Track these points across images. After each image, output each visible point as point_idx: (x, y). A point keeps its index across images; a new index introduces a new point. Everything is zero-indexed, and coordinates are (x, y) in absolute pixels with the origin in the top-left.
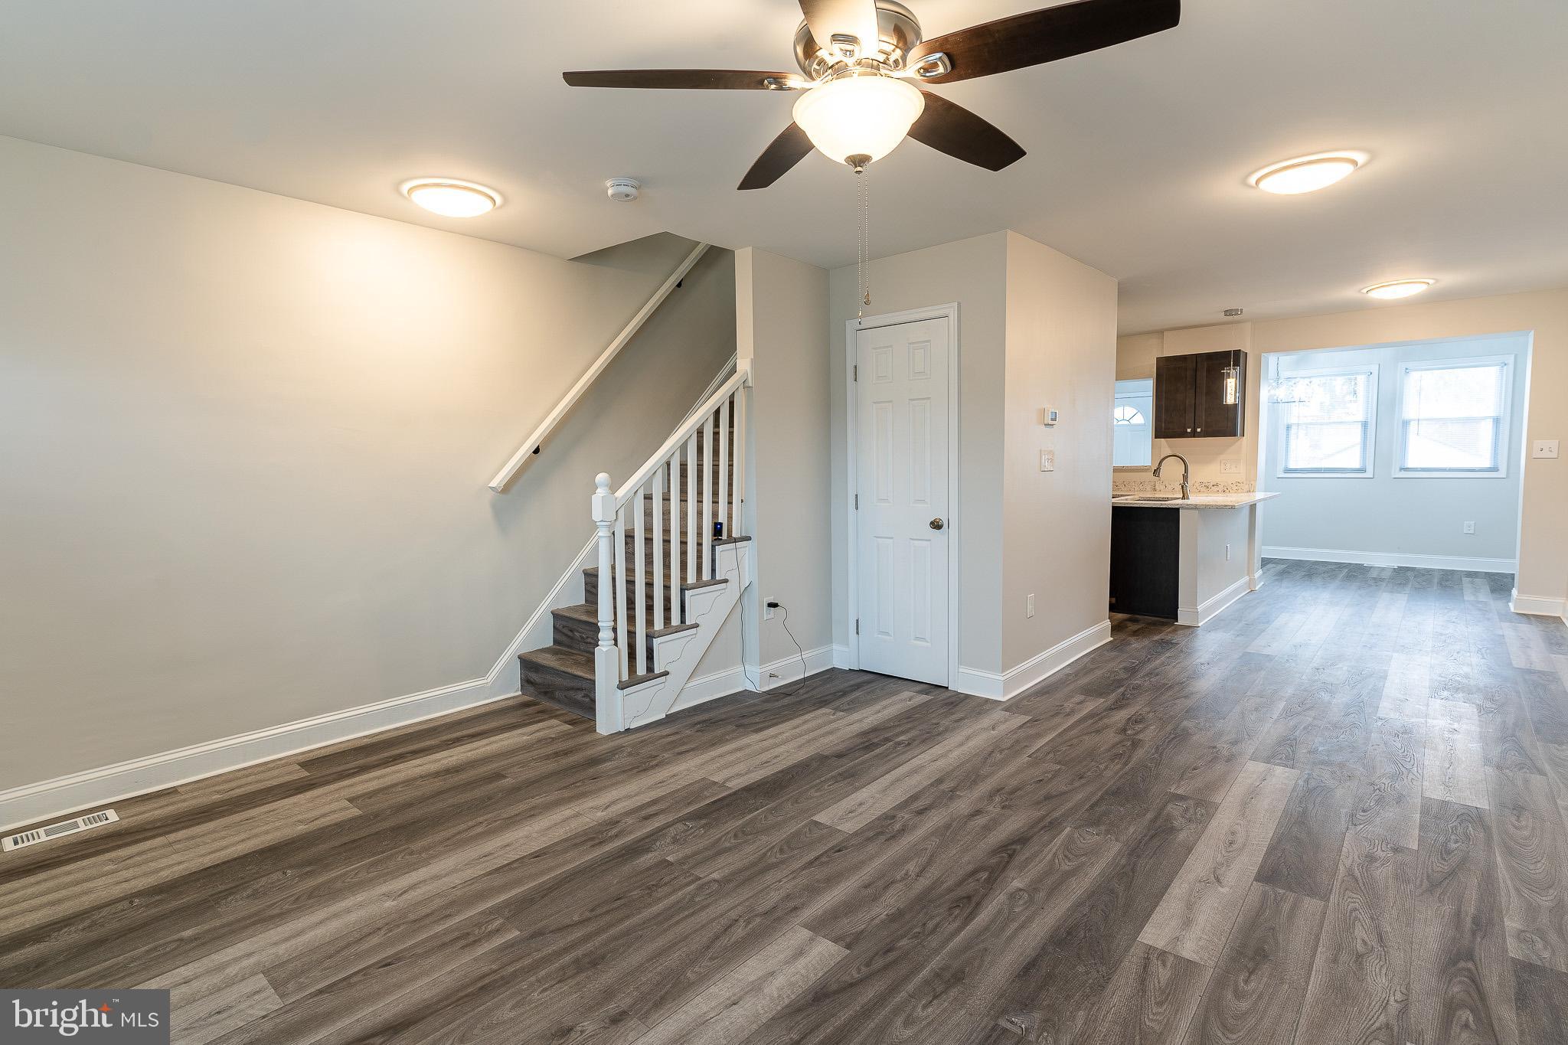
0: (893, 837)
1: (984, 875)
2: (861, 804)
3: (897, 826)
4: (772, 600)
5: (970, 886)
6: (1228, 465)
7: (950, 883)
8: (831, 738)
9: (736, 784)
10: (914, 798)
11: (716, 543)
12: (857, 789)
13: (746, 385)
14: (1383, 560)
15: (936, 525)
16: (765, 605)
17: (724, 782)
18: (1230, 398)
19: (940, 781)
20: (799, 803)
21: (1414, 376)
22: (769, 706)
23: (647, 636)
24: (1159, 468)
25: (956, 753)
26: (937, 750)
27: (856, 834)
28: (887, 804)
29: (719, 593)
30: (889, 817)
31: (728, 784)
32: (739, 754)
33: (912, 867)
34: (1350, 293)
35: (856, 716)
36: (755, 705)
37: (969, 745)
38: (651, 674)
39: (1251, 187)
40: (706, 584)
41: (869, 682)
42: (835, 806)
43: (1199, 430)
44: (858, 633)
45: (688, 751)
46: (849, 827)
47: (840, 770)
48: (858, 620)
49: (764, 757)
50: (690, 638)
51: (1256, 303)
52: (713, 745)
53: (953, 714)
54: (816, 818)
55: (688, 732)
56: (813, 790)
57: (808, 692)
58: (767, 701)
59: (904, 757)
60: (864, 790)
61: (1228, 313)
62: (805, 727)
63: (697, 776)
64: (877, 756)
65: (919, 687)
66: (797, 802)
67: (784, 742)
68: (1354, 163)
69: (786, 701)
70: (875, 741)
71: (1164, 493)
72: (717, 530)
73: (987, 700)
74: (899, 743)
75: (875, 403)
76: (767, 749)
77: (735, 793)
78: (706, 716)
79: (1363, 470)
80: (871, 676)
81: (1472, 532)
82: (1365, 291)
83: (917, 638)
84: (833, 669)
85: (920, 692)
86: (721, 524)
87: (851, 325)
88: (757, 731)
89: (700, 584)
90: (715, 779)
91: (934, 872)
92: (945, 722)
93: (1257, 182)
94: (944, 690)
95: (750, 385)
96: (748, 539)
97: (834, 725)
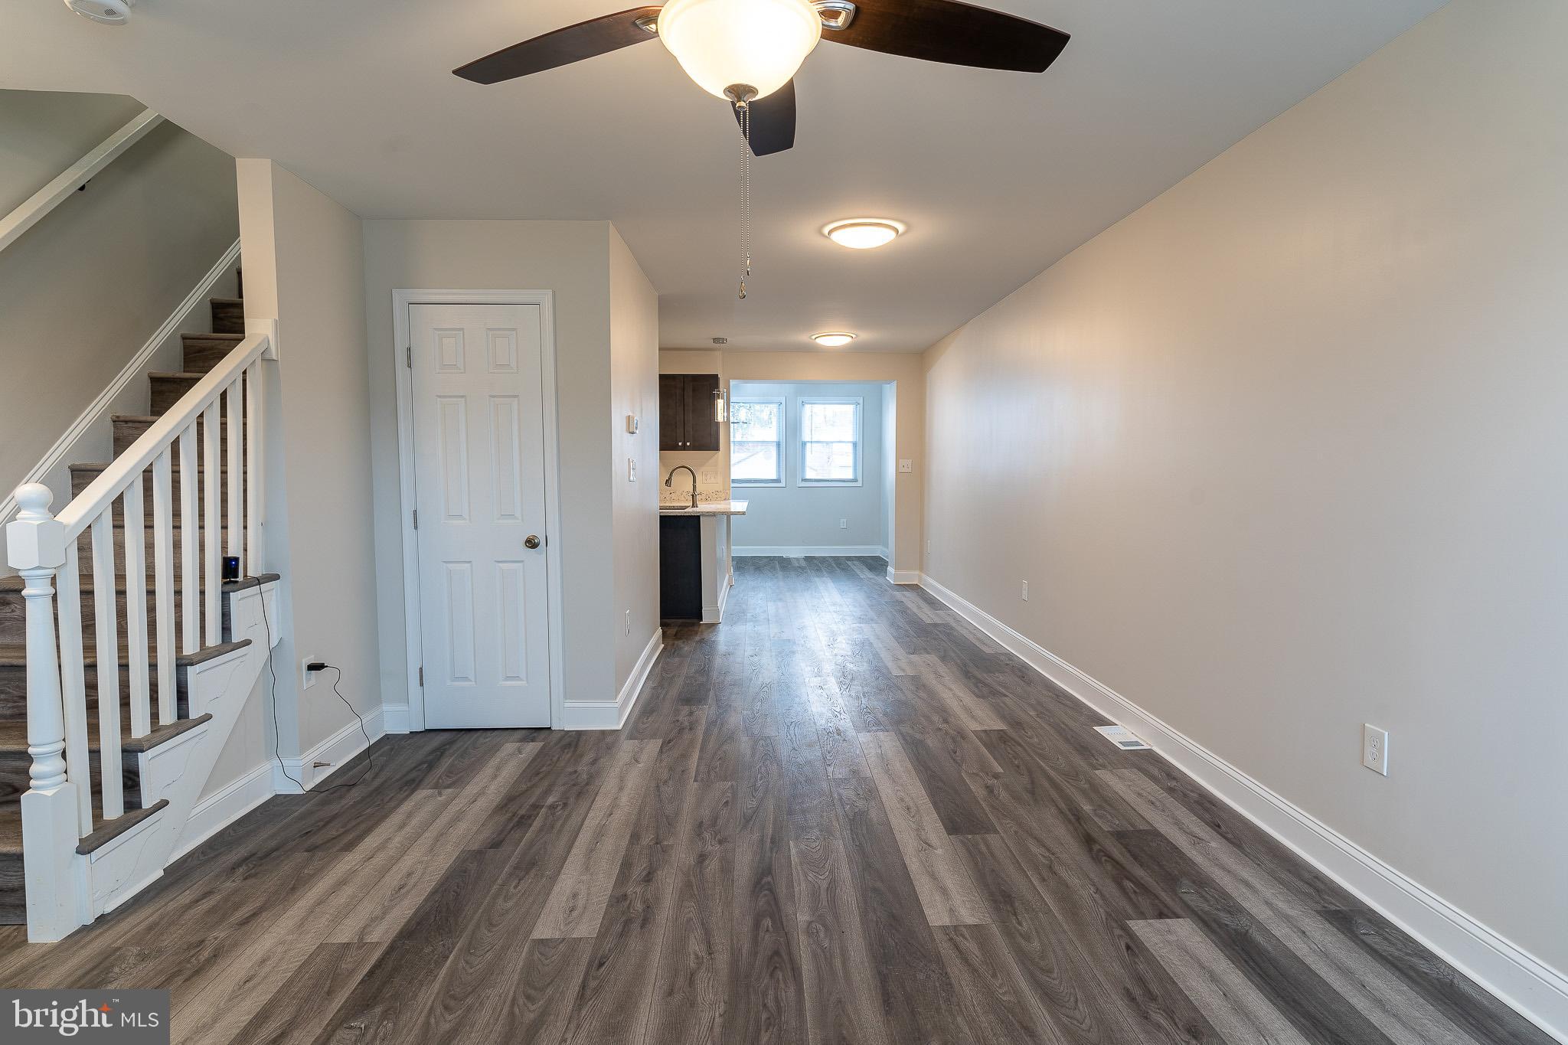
0: (645, 922)
1: (767, 922)
2: (575, 896)
3: (639, 906)
4: (313, 660)
5: (767, 940)
6: (708, 477)
7: (746, 947)
8: (463, 826)
9: (383, 934)
10: (626, 866)
11: (228, 588)
12: (554, 879)
13: (267, 357)
14: (795, 552)
15: (531, 543)
16: (304, 668)
17: (361, 939)
18: (720, 417)
19: (635, 837)
20: (495, 926)
21: (808, 407)
22: (335, 808)
23: (124, 751)
24: (670, 478)
25: (624, 799)
26: (602, 803)
27: (602, 934)
28: (604, 883)
29: (237, 661)
30: (619, 900)
31: (373, 937)
32: (348, 891)
33: (695, 946)
34: (803, 338)
35: (471, 789)
36: (310, 813)
37: (630, 786)
38: (133, 814)
39: (824, 235)
40: (217, 652)
41: (451, 743)
42: (546, 910)
43: (688, 444)
44: (422, 684)
45: (255, 915)
46: (587, 928)
47: (513, 861)
48: (421, 669)
49: (393, 879)
50: (197, 739)
51: (737, 337)
52: (293, 889)
53: (581, 756)
54: (537, 934)
55: (229, 885)
56: (500, 901)
57: (376, 776)
58: (324, 803)
59: (575, 819)
60: (562, 876)
61: (716, 340)
62: (415, 821)
63: (307, 944)
64: (541, 830)
65: (518, 735)
66: (491, 925)
67: (404, 850)
68: (897, 231)
69: (355, 794)
70: (522, 812)
71: (680, 502)
72: (230, 568)
73: (603, 732)
74: (553, 807)
75: (440, 397)
76: (384, 871)
77: (391, 948)
78: (242, 851)
79: (778, 481)
80: (446, 735)
81: (845, 527)
82: (814, 337)
83: (508, 678)
84: (387, 737)
85: (523, 740)
86: (236, 559)
87: (399, 297)
88: (349, 847)
89: (206, 654)
90: (343, 938)
91: (721, 941)
92: (583, 768)
93: (830, 232)
94: (547, 732)
95: (275, 358)
96: (276, 577)
97: (453, 809)
